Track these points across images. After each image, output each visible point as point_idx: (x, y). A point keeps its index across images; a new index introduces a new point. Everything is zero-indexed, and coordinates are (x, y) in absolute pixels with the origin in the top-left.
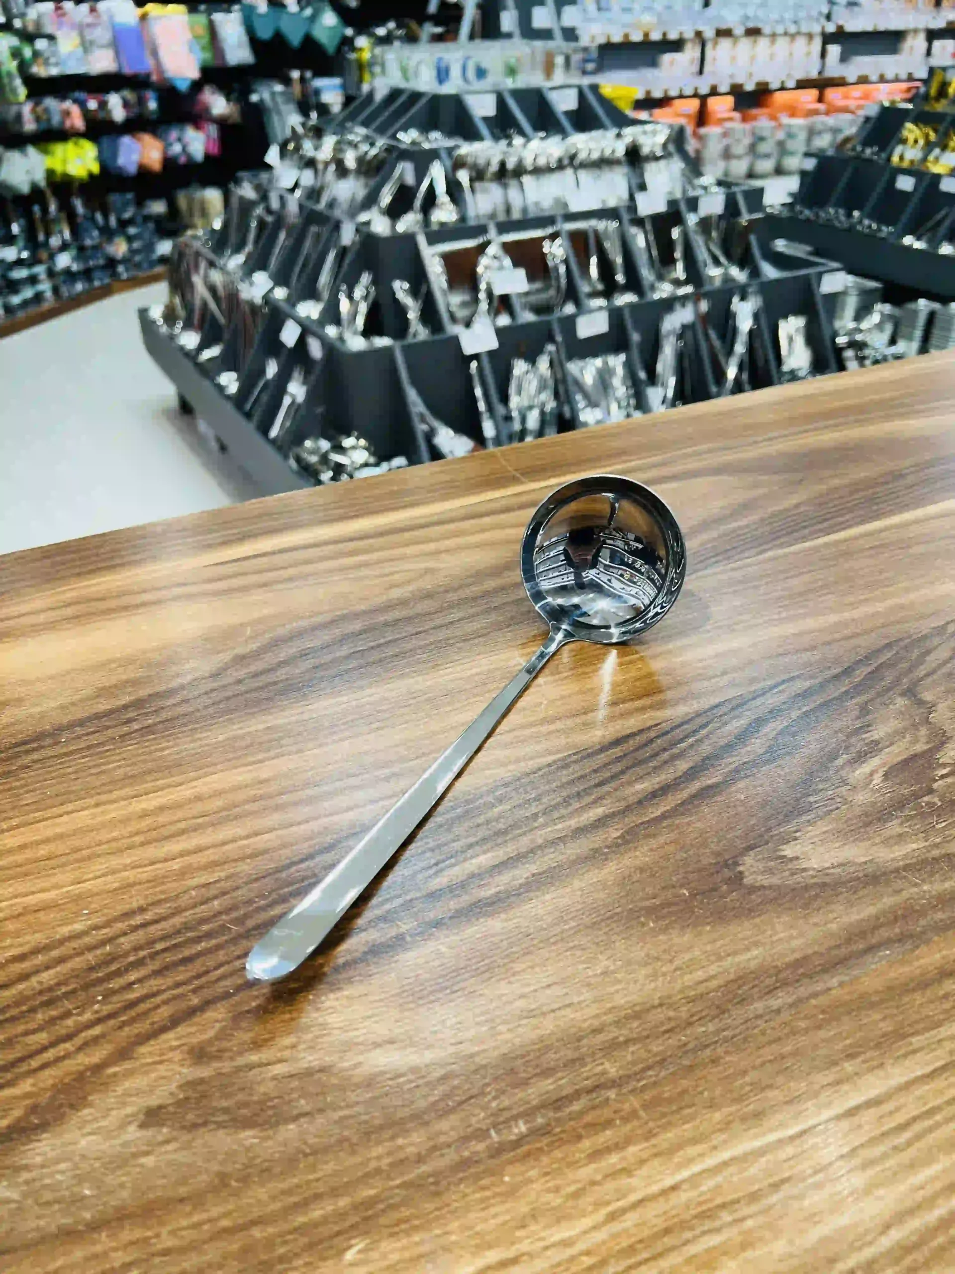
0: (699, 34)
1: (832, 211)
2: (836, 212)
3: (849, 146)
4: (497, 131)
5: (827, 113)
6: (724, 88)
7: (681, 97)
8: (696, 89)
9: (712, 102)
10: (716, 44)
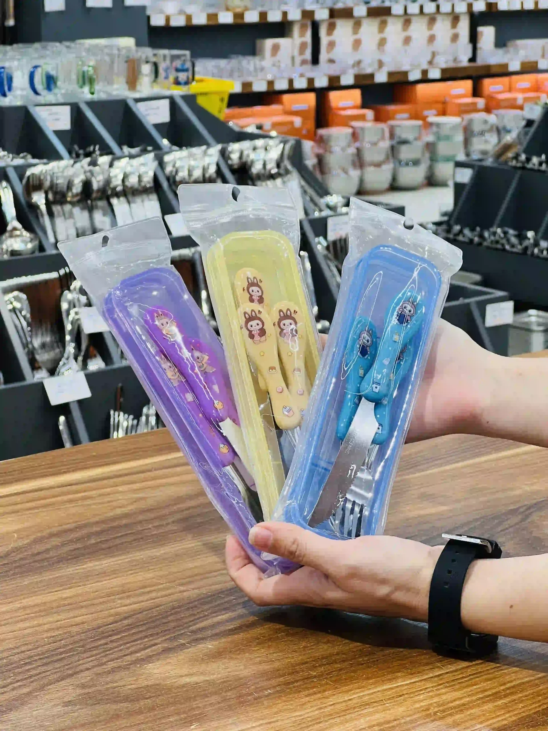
0: (308, 14)
1: (499, 230)
2: (505, 233)
3: (510, 154)
4: (76, 147)
5: (488, 110)
6: (347, 80)
7: (291, 90)
8: (311, 81)
9: (334, 97)
10: (332, 27)
